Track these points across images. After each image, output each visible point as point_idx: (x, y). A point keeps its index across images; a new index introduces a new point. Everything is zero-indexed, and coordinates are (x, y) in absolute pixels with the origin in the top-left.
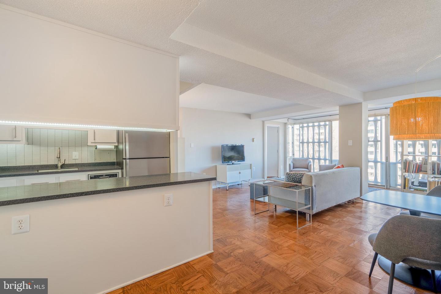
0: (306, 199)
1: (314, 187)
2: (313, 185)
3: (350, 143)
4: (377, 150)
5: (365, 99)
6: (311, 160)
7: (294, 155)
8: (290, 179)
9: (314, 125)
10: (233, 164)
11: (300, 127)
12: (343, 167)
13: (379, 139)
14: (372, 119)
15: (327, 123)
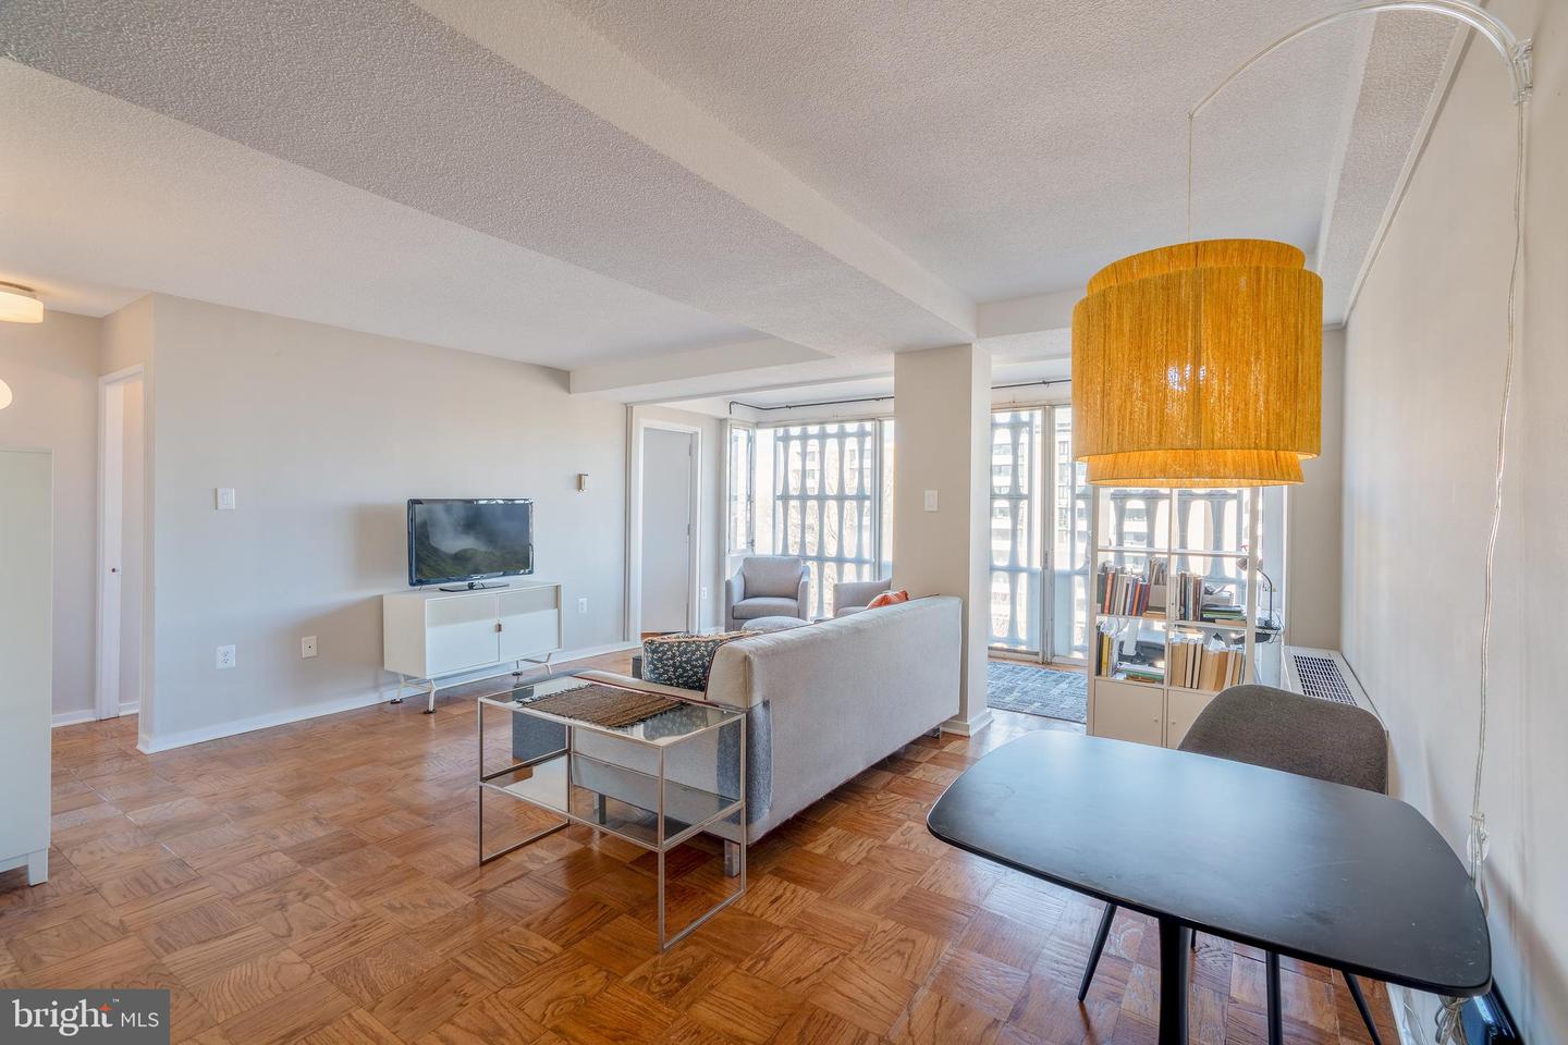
0: (722, 769)
1: (759, 712)
2: (757, 700)
3: (931, 500)
4: (1019, 527)
5: (983, 331)
6: (813, 566)
7: (752, 543)
8: (666, 672)
9: (823, 430)
10: (471, 587)
11: (777, 439)
12: (907, 599)
13: (1025, 491)
14: (1004, 417)
15: (868, 426)
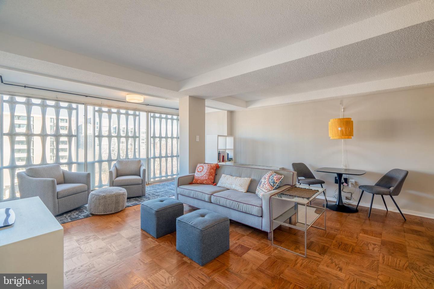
3: (198, 138)
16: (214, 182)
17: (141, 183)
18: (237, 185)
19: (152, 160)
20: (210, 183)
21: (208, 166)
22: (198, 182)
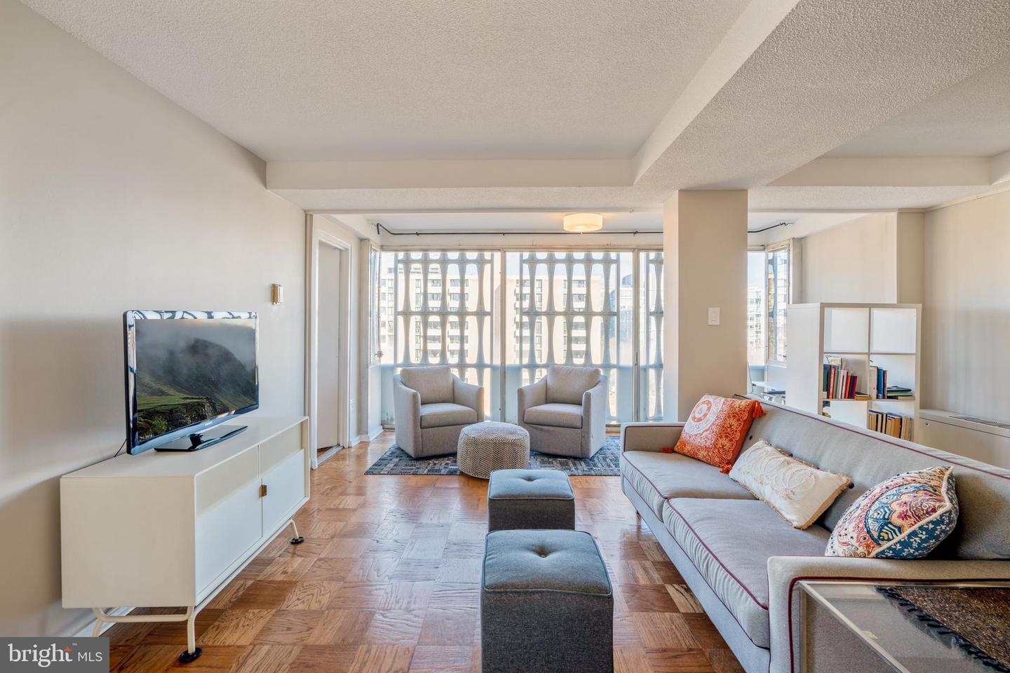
10: (197, 439)
11: (397, 261)
16: (727, 464)
17: (579, 424)
18: (777, 492)
19: (652, 373)
20: (717, 460)
21: (724, 403)
22: (686, 451)
